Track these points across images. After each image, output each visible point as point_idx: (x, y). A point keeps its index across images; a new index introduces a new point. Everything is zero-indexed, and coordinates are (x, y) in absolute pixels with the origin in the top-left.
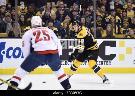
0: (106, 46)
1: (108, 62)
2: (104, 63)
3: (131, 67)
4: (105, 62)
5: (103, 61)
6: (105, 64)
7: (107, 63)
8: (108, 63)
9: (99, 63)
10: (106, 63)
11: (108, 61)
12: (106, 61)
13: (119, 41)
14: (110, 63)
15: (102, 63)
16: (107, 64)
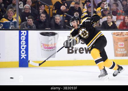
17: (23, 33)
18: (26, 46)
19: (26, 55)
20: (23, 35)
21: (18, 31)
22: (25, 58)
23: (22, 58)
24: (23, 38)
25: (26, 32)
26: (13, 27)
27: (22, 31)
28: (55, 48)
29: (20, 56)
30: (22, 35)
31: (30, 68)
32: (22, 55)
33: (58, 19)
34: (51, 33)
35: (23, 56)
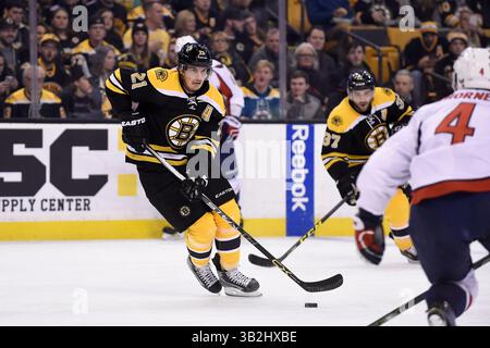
0: (74, 148)
1: (82, 203)
2: (66, 205)
4: (70, 201)
5: (65, 198)
6: (70, 209)
7: (78, 205)
8: (82, 206)
9: (52, 205)
10: (73, 204)
11: (82, 198)
12: (74, 198)
13: (119, 130)
14: (87, 206)
15: (61, 205)
16: (77, 209)
18: (307, 171)
19: (306, 200)
20: (298, 139)
21: (282, 128)
22: (303, 208)
23: (294, 208)
24: (299, 146)
27: (295, 127)
29: (289, 203)
30: (294, 137)
31: (319, 238)
32: (294, 200)
33: (405, 84)
35: (299, 202)
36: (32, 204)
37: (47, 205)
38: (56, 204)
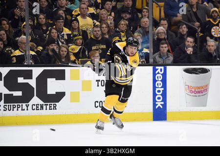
0: (48, 79)
1: (52, 106)
2: (44, 107)
3: (91, 112)
4: (46, 105)
5: (44, 104)
6: (46, 109)
7: (50, 107)
8: (52, 108)
9: (37, 107)
10: (48, 107)
11: (53, 103)
12: (48, 104)
13: (71, 70)
14: (55, 108)
15: (42, 107)
16: (50, 109)
17: (159, 70)
18: (163, 89)
19: (163, 103)
20: (158, 73)
21: (151, 68)
22: (161, 107)
23: (157, 107)
24: (159, 77)
25: (162, 68)
26: (144, 62)
27: (157, 68)
28: (206, 93)
32: (157, 103)
34: (200, 69)
35: (159, 104)
36: (27, 107)
37: (35, 107)
38: (40, 106)
